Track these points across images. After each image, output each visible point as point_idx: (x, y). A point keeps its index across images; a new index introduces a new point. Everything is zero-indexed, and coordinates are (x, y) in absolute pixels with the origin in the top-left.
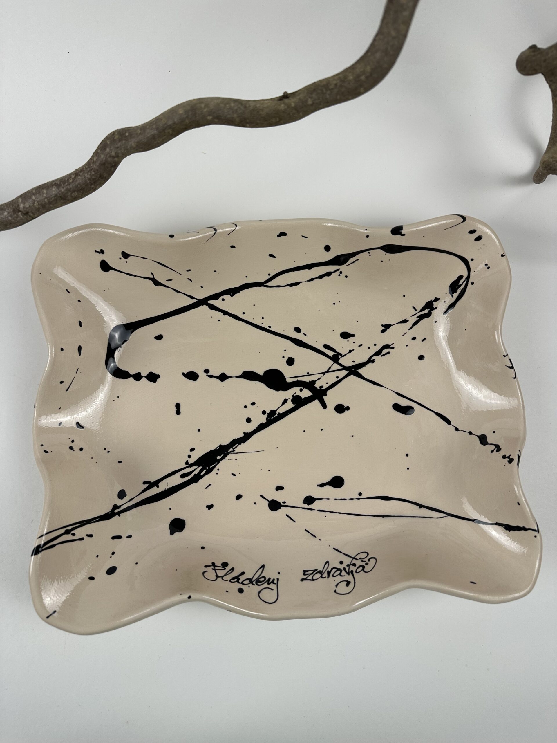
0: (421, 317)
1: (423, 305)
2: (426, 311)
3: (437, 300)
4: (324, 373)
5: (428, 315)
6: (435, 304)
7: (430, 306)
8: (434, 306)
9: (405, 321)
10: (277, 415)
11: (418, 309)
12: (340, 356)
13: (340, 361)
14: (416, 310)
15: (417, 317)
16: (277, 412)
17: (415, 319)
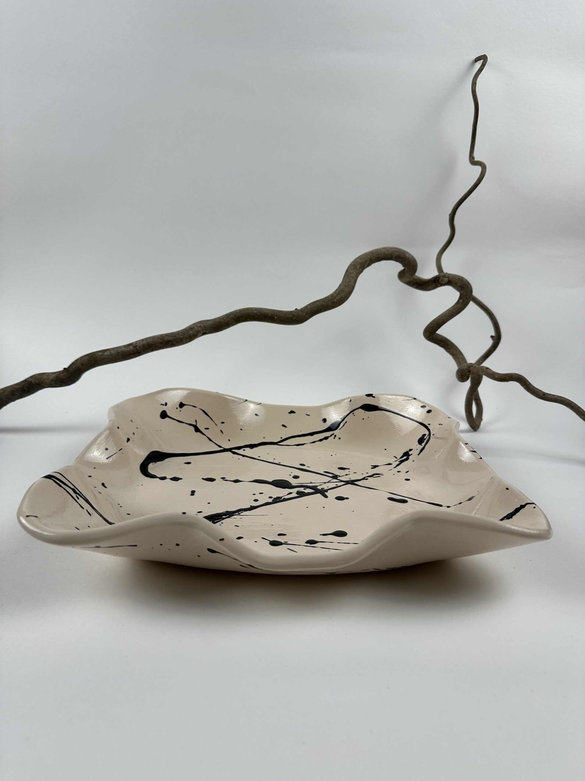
0: (402, 462)
1: (402, 455)
2: (405, 458)
3: (411, 450)
4: (325, 483)
5: (407, 459)
6: (410, 453)
7: (407, 455)
8: (410, 454)
9: (390, 464)
10: (282, 499)
11: (399, 457)
12: (338, 477)
13: (338, 478)
14: (396, 458)
15: (399, 462)
16: (283, 498)
17: (397, 463)
